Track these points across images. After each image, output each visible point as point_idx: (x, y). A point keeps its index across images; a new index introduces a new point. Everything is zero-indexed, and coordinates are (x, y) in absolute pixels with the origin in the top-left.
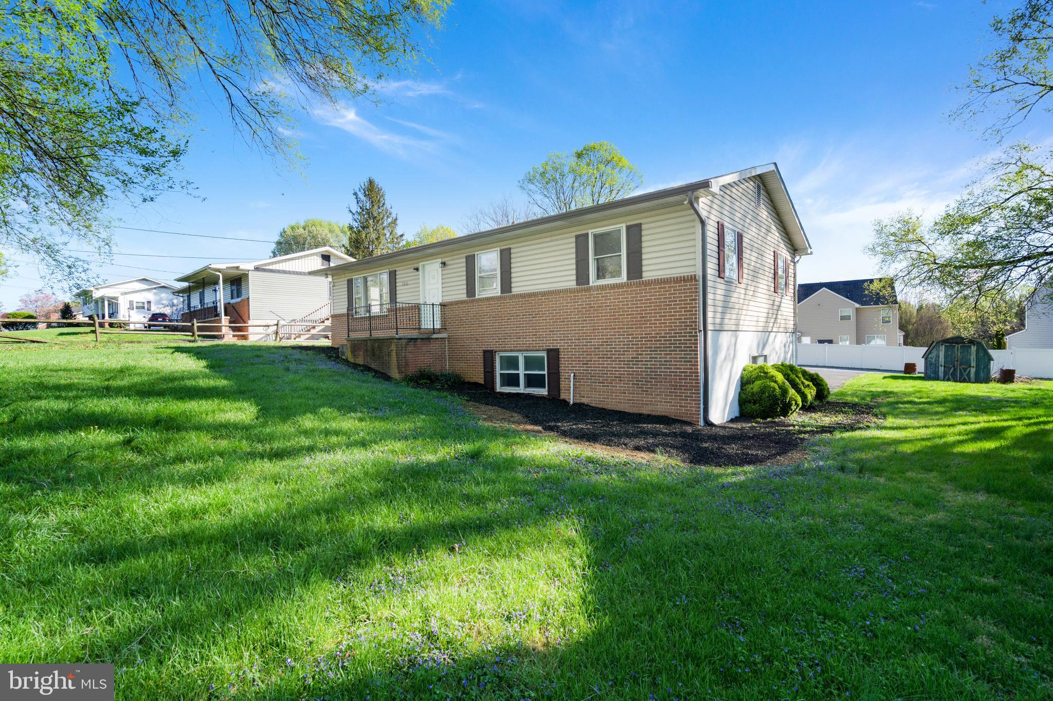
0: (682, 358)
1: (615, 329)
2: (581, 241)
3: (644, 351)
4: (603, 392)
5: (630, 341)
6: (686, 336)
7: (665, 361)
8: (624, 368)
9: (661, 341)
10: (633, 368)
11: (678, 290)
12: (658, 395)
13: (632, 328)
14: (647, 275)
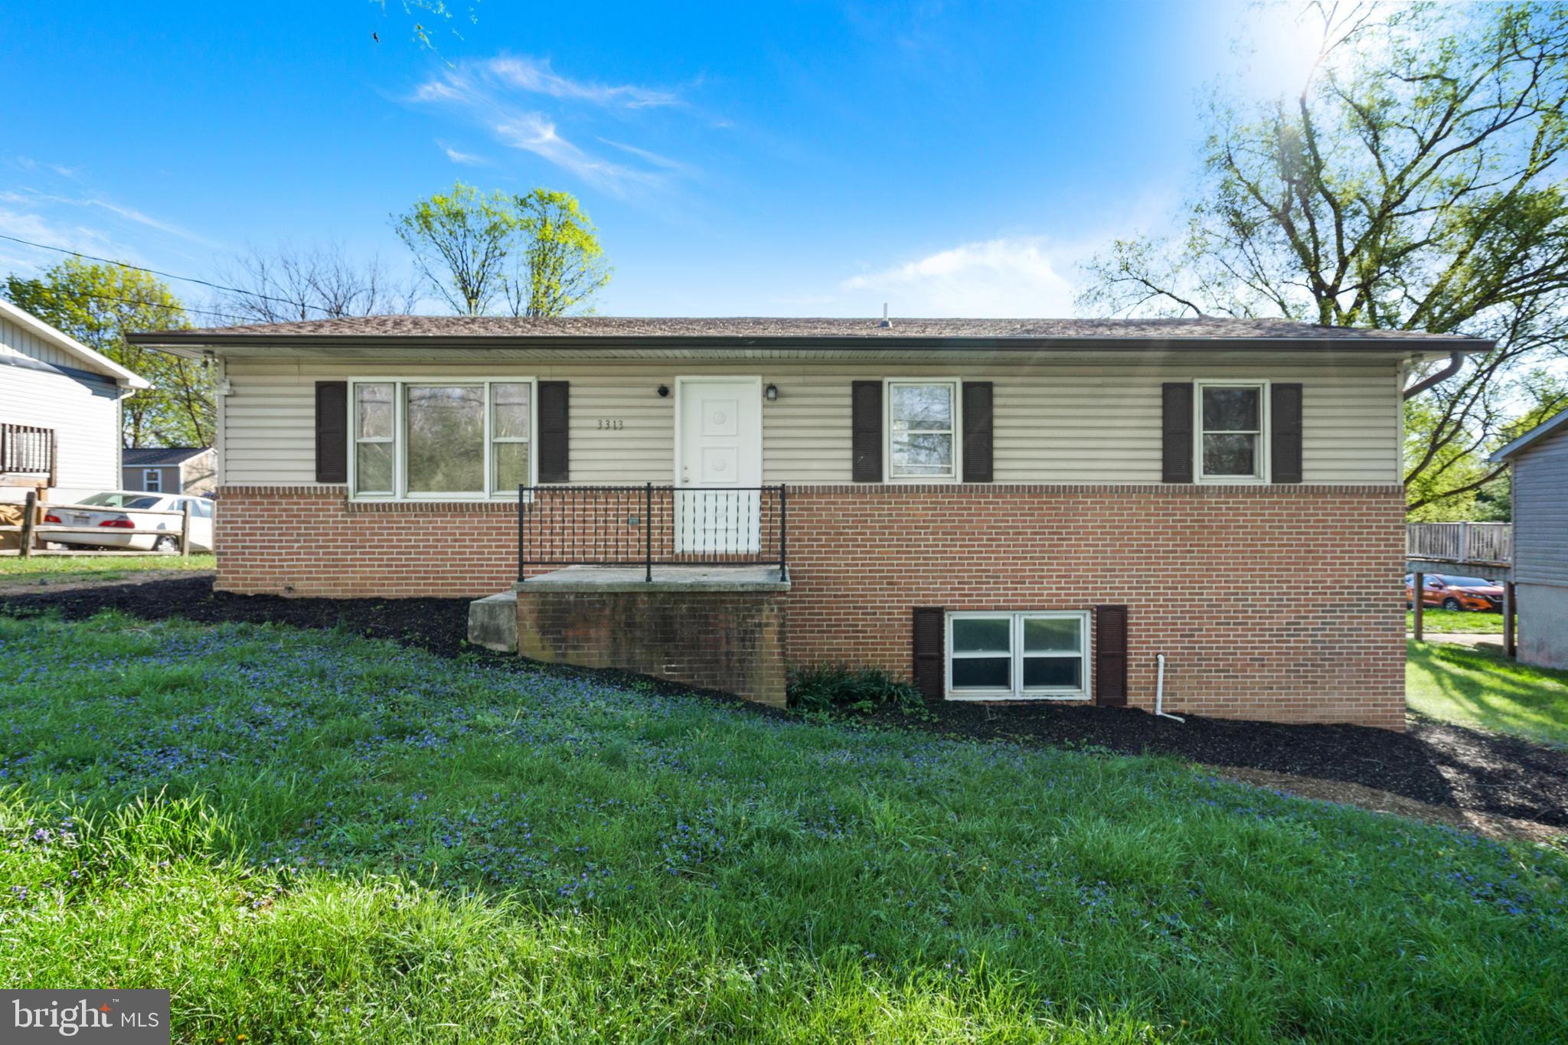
0: (1380, 623)
1: (1254, 570)
2: (1175, 400)
3: (1310, 612)
4: (1226, 688)
5: (1284, 594)
6: (1387, 587)
7: (1349, 629)
8: (1270, 642)
9: (1343, 594)
10: (1289, 642)
11: (1374, 509)
12: (1335, 688)
13: (1289, 570)
14: (1311, 477)
